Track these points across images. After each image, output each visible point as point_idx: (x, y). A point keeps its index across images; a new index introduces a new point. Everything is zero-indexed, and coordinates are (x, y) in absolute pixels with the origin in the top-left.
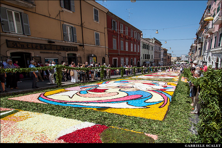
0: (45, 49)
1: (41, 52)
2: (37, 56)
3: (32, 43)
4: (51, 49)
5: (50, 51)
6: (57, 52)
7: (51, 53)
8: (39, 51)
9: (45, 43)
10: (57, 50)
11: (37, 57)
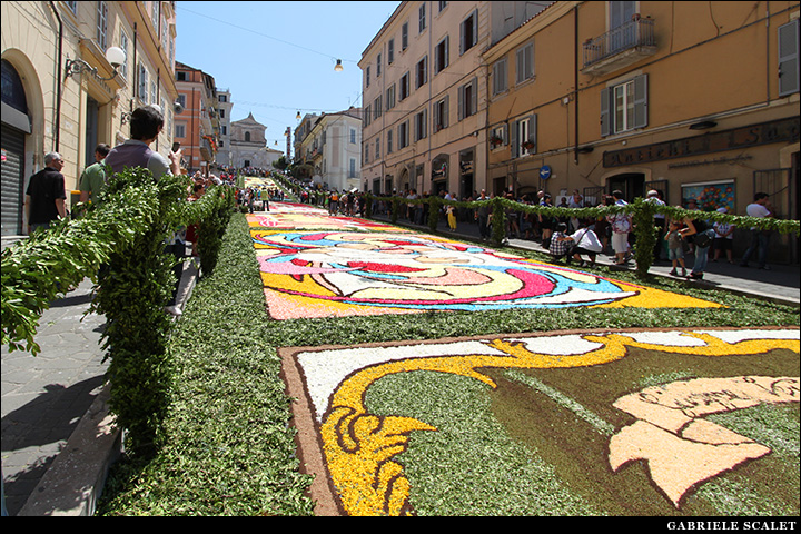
0: (688, 153)
1: (671, 167)
2: (661, 178)
3: (649, 147)
4: (705, 150)
5: (702, 159)
6: (732, 155)
7: (707, 163)
8: (665, 164)
9: (683, 136)
10: (732, 146)
11: (658, 182)
